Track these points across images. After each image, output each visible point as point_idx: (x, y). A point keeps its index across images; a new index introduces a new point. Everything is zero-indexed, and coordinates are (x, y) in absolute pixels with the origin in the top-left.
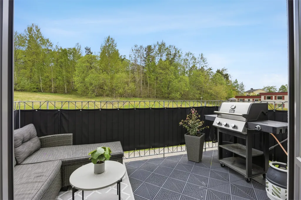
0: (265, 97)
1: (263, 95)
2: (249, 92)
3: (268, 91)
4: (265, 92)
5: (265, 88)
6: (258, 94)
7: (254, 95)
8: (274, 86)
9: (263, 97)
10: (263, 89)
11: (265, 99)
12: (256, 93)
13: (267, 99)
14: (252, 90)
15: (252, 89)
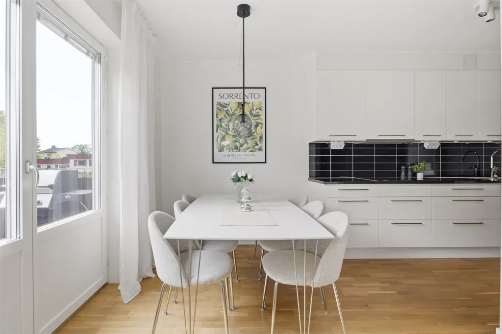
0: (75, 162)
1: (72, 158)
2: (49, 152)
3: (80, 152)
4: (76, 154)
5: (75, 147)
6: (64, 156)
7: (58, 157)
8: (88, 145)
9: (72, 162)
10: (73, 148)
11: (75, 165)
12: (62, 155)
13: (78, 165)
14: (53, 150)
15: (54, 146)
